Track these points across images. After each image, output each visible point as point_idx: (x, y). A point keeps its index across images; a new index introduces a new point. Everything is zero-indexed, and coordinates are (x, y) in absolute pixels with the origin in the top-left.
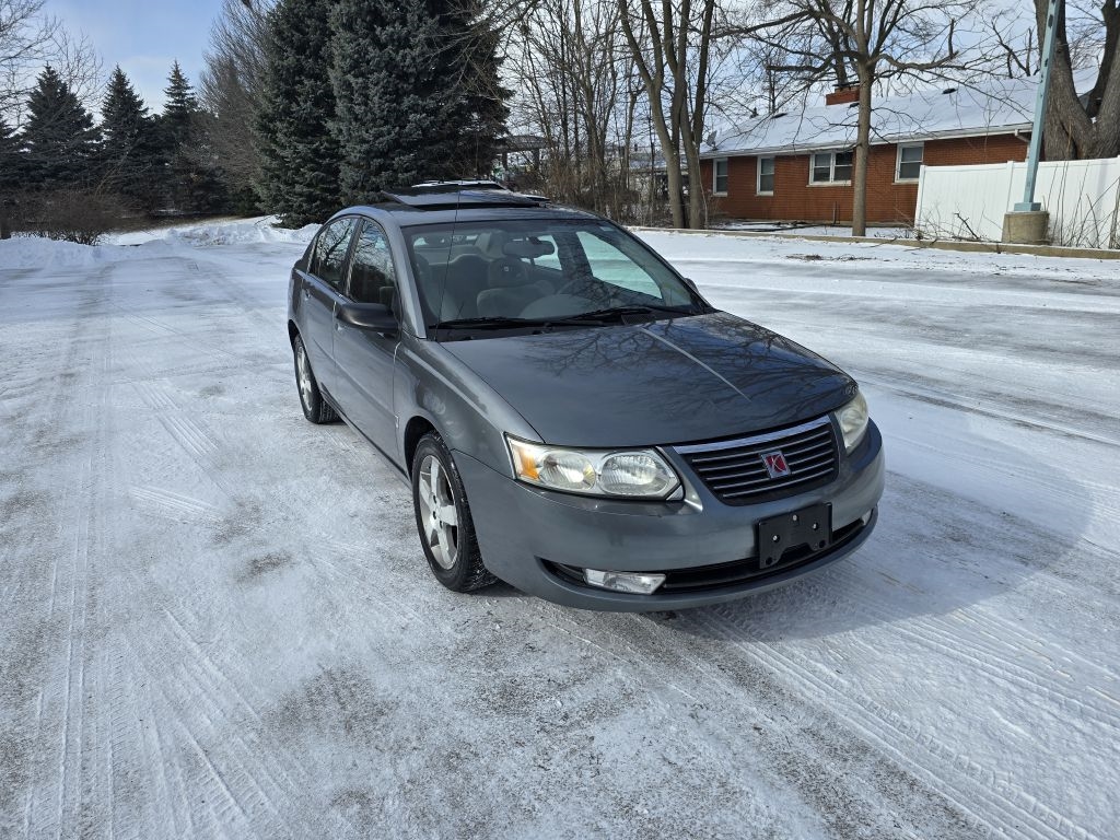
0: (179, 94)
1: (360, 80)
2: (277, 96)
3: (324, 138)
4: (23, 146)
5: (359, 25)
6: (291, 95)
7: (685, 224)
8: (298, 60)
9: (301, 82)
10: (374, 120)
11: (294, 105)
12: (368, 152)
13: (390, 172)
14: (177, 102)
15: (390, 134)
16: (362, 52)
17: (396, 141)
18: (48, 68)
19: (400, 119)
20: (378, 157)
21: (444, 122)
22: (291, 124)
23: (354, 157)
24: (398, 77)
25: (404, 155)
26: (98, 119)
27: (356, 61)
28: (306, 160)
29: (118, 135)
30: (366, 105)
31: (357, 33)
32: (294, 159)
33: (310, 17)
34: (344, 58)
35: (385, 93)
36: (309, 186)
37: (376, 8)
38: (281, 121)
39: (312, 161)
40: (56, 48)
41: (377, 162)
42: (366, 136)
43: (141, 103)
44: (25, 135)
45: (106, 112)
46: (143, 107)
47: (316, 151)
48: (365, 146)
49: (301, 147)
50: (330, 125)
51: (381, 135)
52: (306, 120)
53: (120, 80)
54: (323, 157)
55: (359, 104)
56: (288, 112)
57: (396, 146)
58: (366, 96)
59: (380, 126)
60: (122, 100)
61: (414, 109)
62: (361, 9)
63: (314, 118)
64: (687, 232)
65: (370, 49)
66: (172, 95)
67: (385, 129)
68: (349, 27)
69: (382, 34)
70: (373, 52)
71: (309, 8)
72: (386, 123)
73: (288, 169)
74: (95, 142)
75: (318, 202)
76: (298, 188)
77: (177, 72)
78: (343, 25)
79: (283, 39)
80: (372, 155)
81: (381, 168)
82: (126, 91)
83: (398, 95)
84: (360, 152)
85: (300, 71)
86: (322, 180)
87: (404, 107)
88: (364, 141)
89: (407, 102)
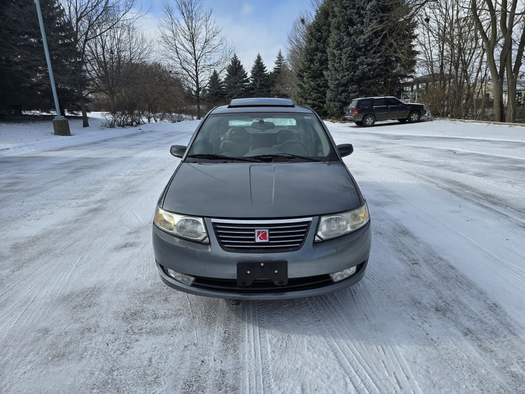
0: (280, 63)
1: (339, 52)
2: (306, 61)
3: (323, 79)
4: (223, 86)
5: (342, 28)
6: (311, 61)
7: (502, 119)
8: (317, 45)
9: (316, 55)
10: (342, 70)
11: (312, 65)
12: (338, 84)
13: (346, 93)
14: (278, 66)
15: (348, 75)
16: (341, 39)
17: (351, 79)
18: (235, 55)
19: (354, 68)
20: (342, 86)
21: (376, 69)
22: (310, 73)
23: (332, 87)
24: (356, 49)
25: (354, 85)
26: (249, 75)
27: (339, 43)
28: (313, 89)
29: (255, 81)
30: (340, 63)
31: (340, 31)
32: (309, 88)
33: (324, 25)
34: (333, 42)
35: (349, 57)
36: (314, 100)
37: (351, 18)
38: (306, 72)
39: (316, 89)
40: (223, 48)
41: (341, 89)
42: (338, 76)
43: (265, 67)
44: (224, 81)
45: (252, 72)
46: (266, 69)
47: (318, 85)
48: (337, 82)
49: (312, 83)
50: (325, 73)
51: (345, 76)
52: (316, 71)
53: (259, 58)
54: (321, 87)
55: (337, 63)
56: (309, 68)
57: (351, 81)
58: (341, 59)
59: (345, 72)
60: (259, 67)
61: (361, 64)
62: (344, 19)
63: (320, 70)
64: (504, 124)
65: (345, 37)
66: (276, 63)
67: (346, 73)
68: (338, 28)
69: (351, 30)
70: (346, 39)
71: (325, 21)
72: (348, 71)
73: (307, 93)
74: (247, 84)
75: (316, 107)
76: (309, 101)
77: (280, 54)
78: (336, 28)
79: (313, 36)
80: (340, 86)
81: (343, 91)
82: (260, 63)
83: (355, 57)
84: (334, 84)
85: (317, 49)
86: (320, 98)
87: (357, 63)
88: (337, 80)
89: (358, 60)
